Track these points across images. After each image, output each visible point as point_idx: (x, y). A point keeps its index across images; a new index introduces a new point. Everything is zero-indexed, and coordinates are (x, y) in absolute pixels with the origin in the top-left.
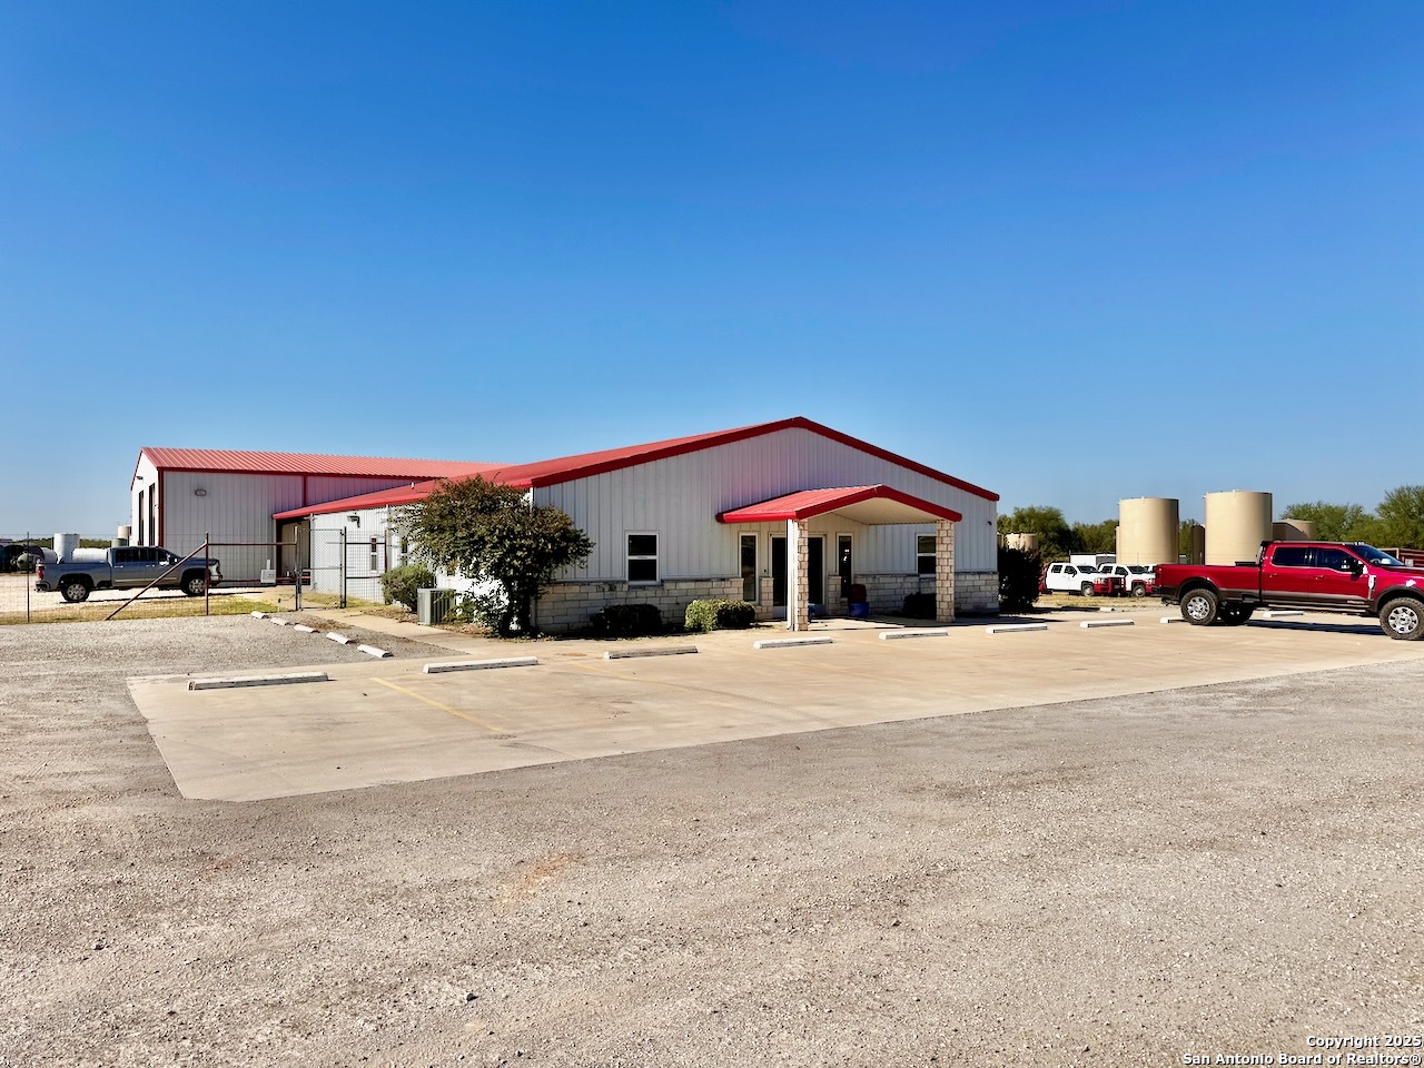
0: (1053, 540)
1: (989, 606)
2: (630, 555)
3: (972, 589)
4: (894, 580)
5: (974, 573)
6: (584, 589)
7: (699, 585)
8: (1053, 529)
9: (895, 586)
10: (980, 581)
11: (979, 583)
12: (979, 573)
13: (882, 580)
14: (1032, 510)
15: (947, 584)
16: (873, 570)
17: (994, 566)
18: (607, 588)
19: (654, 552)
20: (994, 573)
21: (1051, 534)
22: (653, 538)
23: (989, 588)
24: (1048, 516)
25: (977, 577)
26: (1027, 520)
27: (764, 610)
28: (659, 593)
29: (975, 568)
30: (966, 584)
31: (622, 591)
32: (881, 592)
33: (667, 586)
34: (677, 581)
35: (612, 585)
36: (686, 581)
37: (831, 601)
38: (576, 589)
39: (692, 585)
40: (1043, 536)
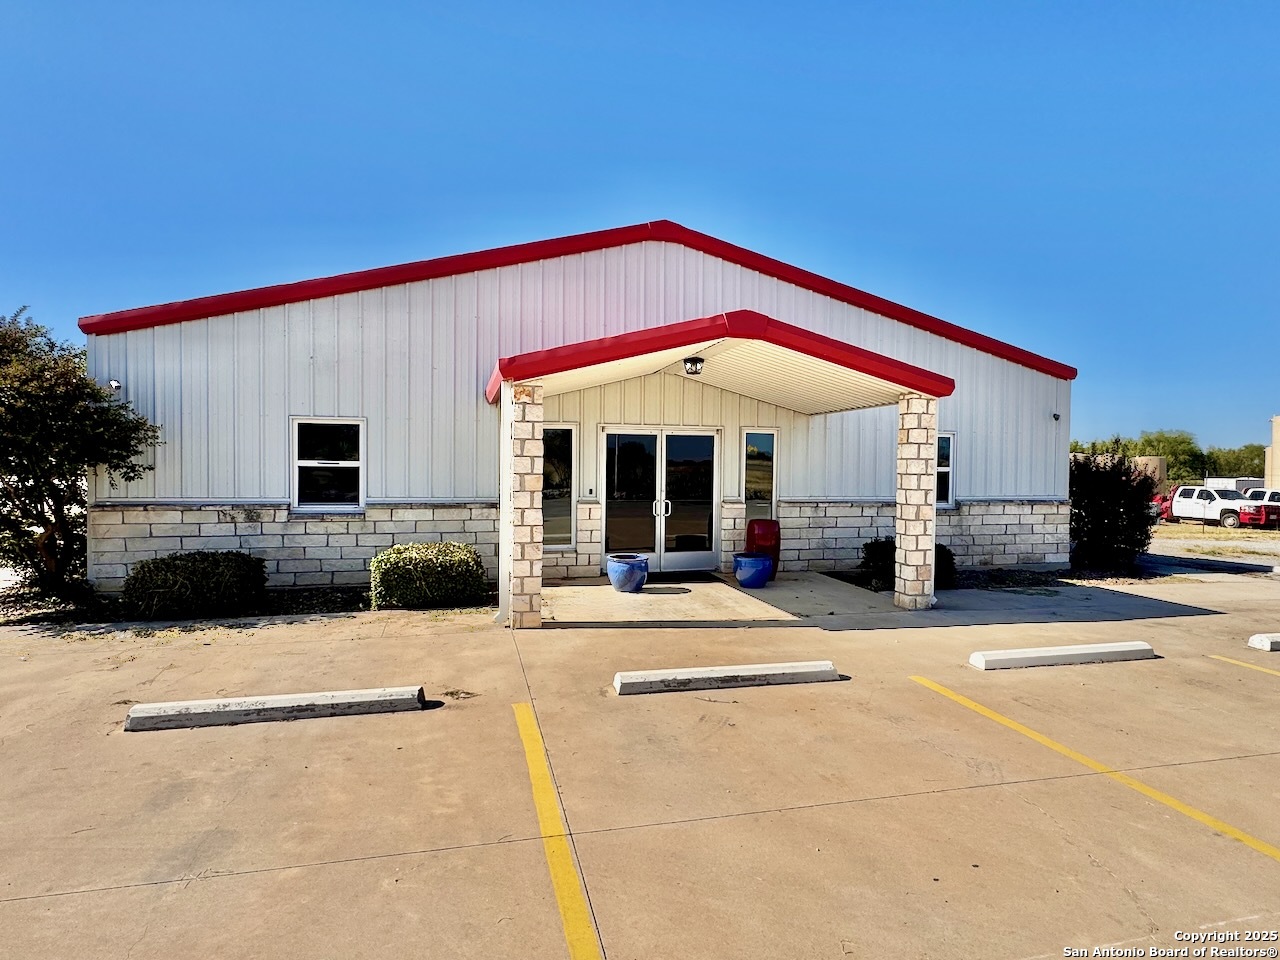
0: (1184, 463)
1: (1050, 558)
2: (301, 457)
3: (1016, 530)
4: (857, 511)
5: (1022, 503)
6: (190, 517)
7: (441, 514)
8: (1184, 452)
9: (859, 522)
10: (1033, 517)
11: (1031, 520)
12: (1032, 503)
13: (831, 511)
14: (1161, 434)
15: (918, 528)
16: (817, 494)
17: (1064, 493)
18: (241, 517)
19: (352, 452)
20: (1062, 503)
21: (1181, 458)
22: (354, 429)
23: (1050, 528)
24: (1179, 440)
25: (1027, 509)
26: (1155, 444)
27: (583, 560)
28: (355, 527)
29: (1025, 493)
30: (1004, 520)
31: (274, 525)
32: (828, 533)
33: (374, 515)
34: (393, 507)
35: (252, 512)
36: (411, 506)
37: (726, 546)
38: (174, 516)
39: (428, 514)
40: (1172, 459)
